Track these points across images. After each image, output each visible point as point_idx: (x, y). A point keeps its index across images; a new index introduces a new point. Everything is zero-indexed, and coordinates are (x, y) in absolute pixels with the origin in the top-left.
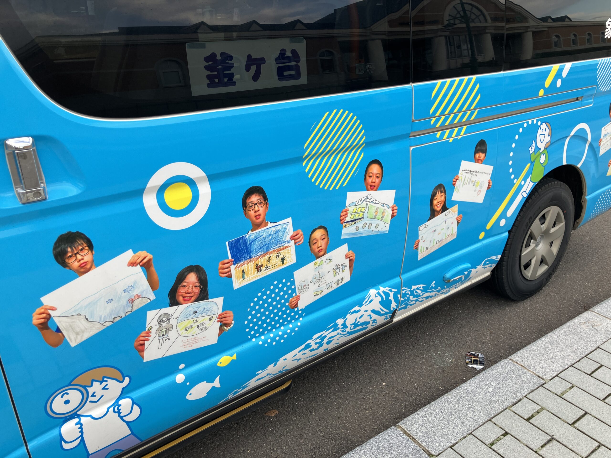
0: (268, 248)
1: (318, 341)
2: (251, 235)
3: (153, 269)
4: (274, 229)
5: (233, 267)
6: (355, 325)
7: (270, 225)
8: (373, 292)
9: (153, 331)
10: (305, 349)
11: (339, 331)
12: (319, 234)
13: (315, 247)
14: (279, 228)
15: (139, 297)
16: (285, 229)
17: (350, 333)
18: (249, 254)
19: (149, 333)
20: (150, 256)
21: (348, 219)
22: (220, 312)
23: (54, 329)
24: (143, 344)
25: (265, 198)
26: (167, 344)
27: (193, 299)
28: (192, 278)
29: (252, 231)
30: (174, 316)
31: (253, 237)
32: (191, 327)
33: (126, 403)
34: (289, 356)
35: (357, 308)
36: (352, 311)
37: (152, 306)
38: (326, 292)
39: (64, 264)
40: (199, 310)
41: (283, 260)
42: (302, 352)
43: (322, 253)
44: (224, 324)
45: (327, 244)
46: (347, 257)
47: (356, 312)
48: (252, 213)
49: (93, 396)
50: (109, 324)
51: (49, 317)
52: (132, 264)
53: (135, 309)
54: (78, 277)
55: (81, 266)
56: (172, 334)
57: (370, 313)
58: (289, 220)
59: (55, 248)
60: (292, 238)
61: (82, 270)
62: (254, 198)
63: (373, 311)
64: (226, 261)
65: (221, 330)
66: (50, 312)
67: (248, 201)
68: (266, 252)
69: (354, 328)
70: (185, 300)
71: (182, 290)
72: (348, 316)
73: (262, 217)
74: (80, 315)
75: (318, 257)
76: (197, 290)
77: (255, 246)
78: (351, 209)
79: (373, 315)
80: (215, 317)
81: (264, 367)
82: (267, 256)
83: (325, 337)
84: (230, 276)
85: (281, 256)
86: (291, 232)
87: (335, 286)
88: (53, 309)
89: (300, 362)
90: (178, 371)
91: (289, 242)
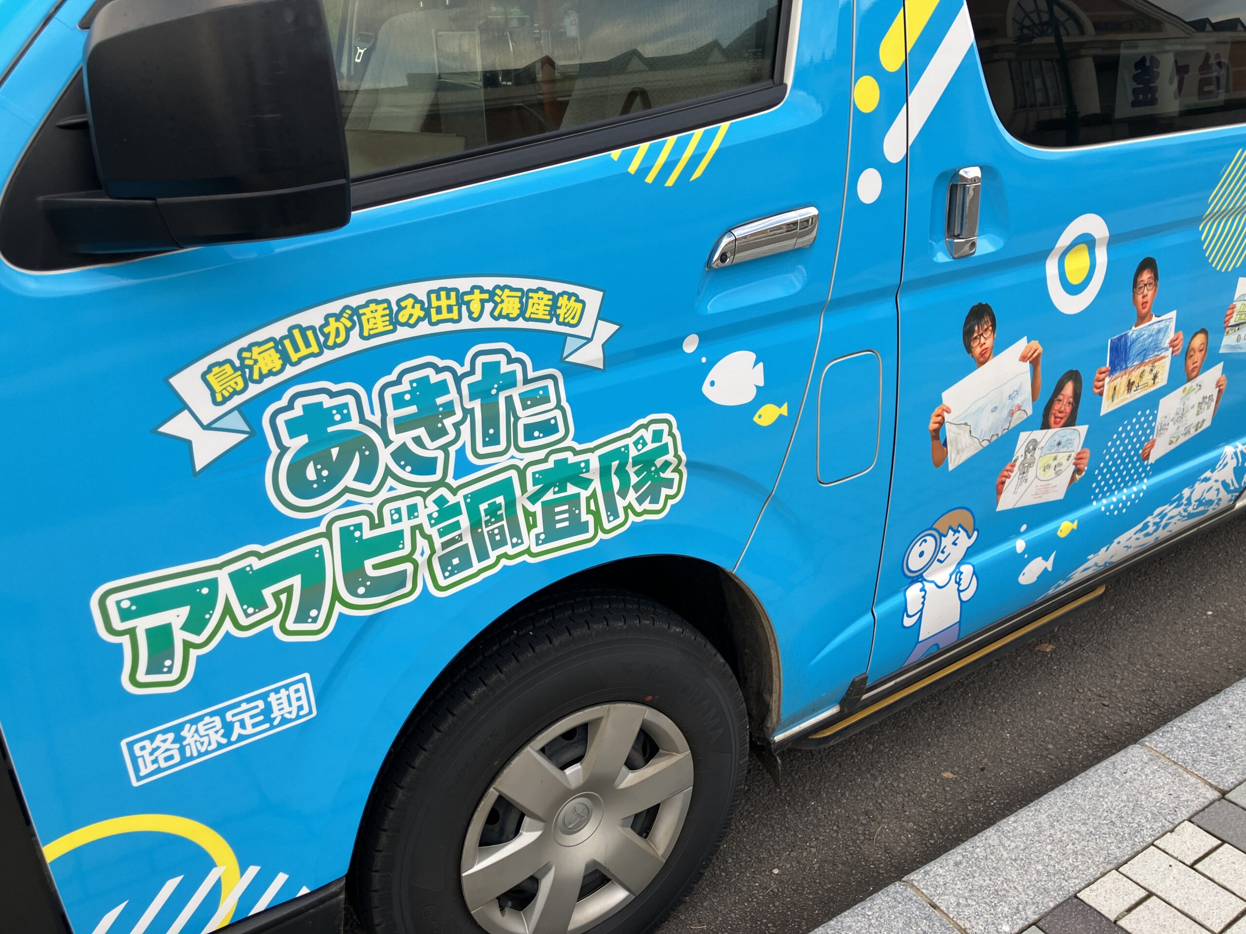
0: (1145, 356)
1: (1157, 520)
2: (1133, 332)
3: (1040, 368)
4: (1156, 327)
5: (1107, 379)
6: (1200, 502)
7: (1155, 319)
8: (1228, 449)
9: (1018, 463)
10: (1141, 530)
11: (1181, 509)
12: (1199, 340)
13: (1190, 362)
14: (1162, 325)
15: (1019, 408)
16: (1167, 327)
17: (1190, 516)
18: (1126, 362)
19: (1013, 466)
20: (1040, 350)
21: (1232, 322)
22: (1079, 450)
23: (942, 442)
24: (1003, 483)
25: (1156, 277)
26: (1025, 486)
27: (1063, 421)
28: (1069, 389)
29: (1136, 326)
30: (1040, 446)
31: (1134, 336)
32: (1049, 466)
33: (967, 569)
34: (1123, 538)
35: (1208, 474)
36: (1202, 477)
37: (1026, 425)
38: (1182, 439)
39: (969, 349)
40: (1064, 440)
41: (1155, 377)
42: (1137, 536)
43: (1194, 374)
44: (1078, 471)
45: (1203, 360)
46: (1218, 385)
47: (1206, 480)
48: (1140, 297)
49: (943, 552)
50: (985, 444)
51: (942, 423)
52: (1023, 358)
53: (1012, 426)
54: (976, 369)
55: (982, 354)
56: (1032, 472)
57: (1219, 485)
58: (1173, 314)
59: (965, 325)
60: (1172, 344)
61: (982, 359)
62: (1146, 276)
63: (1224, 483)
64: (1103, 369)
65: (1073, 479)
66: (945, 414)
67: (1139, 280)
68: (1142, 363)
69: (1198, 506)
70: (1055, 423)
71: (1057, 406)
72: (1197, 485)
73: (1148, 305)
74: (966, 424)
75: (1189, 380)
76: (1068, 409)
77: (1134, 351)
78: (1238, 305)
79: (1222, 490)
80: (1074, 455)
81: (1096, 551)
82: (1142, 368)
83: (1166, 514)
84: (1101, 394)
85: (1154, 372)
86: (1171, 335)
87: (1193, 433)
88: (948, 412)
89: (1131, 551)
90: (1018, 534)
91: (1167, 349)
